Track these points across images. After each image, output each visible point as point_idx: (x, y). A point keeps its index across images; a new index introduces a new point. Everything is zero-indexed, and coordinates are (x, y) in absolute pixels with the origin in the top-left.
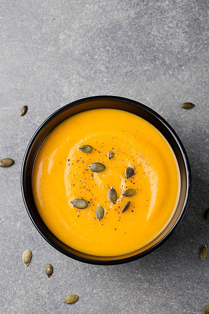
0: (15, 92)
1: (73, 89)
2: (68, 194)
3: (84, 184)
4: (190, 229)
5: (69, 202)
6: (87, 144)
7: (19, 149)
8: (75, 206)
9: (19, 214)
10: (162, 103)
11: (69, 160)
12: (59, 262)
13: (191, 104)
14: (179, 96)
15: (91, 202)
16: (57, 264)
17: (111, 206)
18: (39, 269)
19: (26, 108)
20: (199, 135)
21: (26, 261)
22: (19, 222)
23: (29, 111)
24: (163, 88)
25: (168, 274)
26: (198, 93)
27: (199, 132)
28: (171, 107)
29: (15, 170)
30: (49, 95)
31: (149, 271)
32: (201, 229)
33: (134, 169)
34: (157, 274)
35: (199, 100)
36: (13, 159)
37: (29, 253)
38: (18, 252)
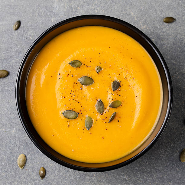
0: (9, 8)
1: (62, 4)
2: (59, 105)
3: (74, 97)
4: (171, 135)
5: (61, 113)
6: (76, 59)
7: (13, 61)
8: (65, 117)
9: (14, 121)
10: (145, 18)
11: (59, 74)
12: (51, 165)
13: (172, 18)
14: (161, 11)
15: (80, 113)
16: (49, 167)
17: (99, 116)
18: (33, 172)
19: (19, 23)
20: (180, 48)
21: (21, 164)
22: (14, 129)
23: (22, 25)
24: (146, 3)
25: (151, 176)
26: (179, 8)
27: (179, 44)
28: (154, 21)
29: (10, 81)
30: (41, 11)
31: (134, 173)
32: (181, 134)
33: (120, 82)
34: (141, 175)
35: (179, 15)
36: (8, 70)
37: (24, 157)
38: (13, 156)
